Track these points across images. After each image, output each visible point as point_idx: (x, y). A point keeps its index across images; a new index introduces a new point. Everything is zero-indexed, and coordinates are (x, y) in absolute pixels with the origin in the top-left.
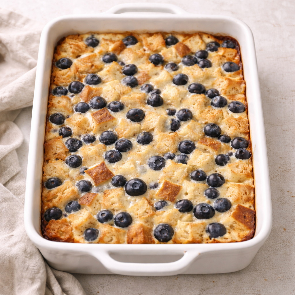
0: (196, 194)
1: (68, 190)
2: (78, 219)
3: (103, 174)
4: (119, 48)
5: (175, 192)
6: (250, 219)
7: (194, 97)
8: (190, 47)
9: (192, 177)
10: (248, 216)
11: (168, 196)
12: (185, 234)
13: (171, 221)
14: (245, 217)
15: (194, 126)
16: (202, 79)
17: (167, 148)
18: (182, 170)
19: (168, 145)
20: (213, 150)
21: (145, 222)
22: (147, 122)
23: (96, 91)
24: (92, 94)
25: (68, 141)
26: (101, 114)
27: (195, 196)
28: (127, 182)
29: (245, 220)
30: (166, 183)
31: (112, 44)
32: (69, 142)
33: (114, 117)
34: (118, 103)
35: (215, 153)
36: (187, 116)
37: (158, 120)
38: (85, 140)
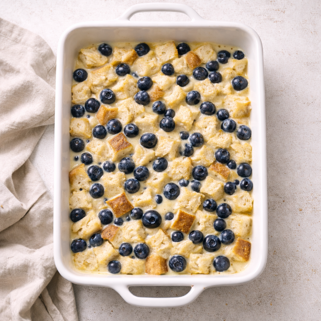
0: (207, 226)
1: (91, 222)
2: (103, 252)
3: (123, 206)
4: (132, 58)
5: (189, 223)
6: (248, 252)
7: (206, 120)
8: (201, 57)
9: (204, 208)
10: (246, 250)
11: (183, 227)
12: (196, 266)
13: (185, 253)
14: (244, 250)
15: (206, 152)
16: (213, 97)
17: (181, 175)
18: (196, 199)
19: (182, 172)
20: (223, 177)
21: (162, 253)
22: (160, 148)
23: (112, 111)
24: (108, 115)
25: (89, 169)
26: (118, 141)
27: (206, 228)
28: (143, 215)
29: (244, 253)
30: (182, 214)
31: (124, 54)
32: (91, 171)
33: (130, 144)
34: (133, 128)
35: (225, 180)
36: (199, 141)
37: (171, 146)
38: (105, 168)
